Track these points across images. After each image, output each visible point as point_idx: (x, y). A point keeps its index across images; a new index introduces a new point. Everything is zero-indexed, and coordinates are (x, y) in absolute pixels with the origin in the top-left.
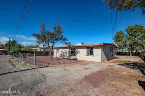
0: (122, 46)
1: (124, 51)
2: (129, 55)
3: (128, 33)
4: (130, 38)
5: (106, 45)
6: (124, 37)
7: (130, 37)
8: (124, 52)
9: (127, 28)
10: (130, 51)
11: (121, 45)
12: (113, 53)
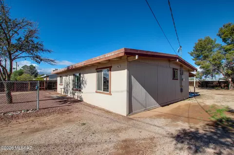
0: (211, 68)
1: (217, 80)
2: (228, 88)
3: (224, 40)
4: (230, 50)
5: (140, 55)
6: (215, 49)
7: (228, 47)
8: (215, 82)
9: (221, 29)
10: (230, 80)
11: (208, 66)
12: (181, 83)
